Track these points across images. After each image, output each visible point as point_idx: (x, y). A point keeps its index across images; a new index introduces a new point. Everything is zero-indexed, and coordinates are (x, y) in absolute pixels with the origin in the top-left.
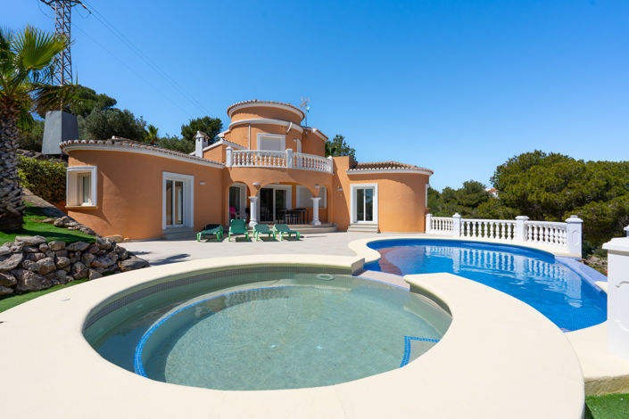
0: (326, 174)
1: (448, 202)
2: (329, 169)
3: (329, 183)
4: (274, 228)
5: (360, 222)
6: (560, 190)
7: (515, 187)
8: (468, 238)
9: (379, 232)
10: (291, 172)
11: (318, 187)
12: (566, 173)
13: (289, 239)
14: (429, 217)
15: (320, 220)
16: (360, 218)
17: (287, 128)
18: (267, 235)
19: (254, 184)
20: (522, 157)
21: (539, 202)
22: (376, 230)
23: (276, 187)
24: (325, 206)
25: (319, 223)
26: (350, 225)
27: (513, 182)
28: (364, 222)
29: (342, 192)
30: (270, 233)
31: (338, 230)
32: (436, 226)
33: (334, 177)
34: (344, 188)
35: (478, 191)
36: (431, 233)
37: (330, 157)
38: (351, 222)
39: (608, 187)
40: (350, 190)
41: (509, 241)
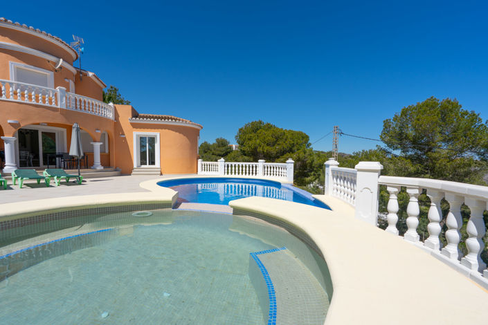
0: (107, 120)
1: (206, 152)
2: (111, 115)
3: (111, 129)
4: (45, 173)
5: (143, 166)
6: (274, 146)
7: (250, 143)
8: (230, 176)
9: (161, 174)
10: (64, 113)
11: (99, 132)
12: (276, 135)
13: (68, 183)
14: (200, 161)
15: (102, 165)
16: (143, 162)
17: (55, 64)
18: (36, 182)
19: (9, 121)
20: (253, 124)
21: (263, 152)
22: (159, 173)
23: (41, 129)
24: (107, 151)
25: (102, 168)
26: (133, 169)
27: (250, 139)
28: (148, 166)
29: (125, 138)
30: (39, 179)
31: (122, 174)
32: (205, 168)
33: (116, 123)
34: (127, 135)
35: (225, 146)
36: (202, 174)
37: (111, 104)
38: (135, 166)
39: (293, 145)
40: (133, 137)
41: (254, 177)
